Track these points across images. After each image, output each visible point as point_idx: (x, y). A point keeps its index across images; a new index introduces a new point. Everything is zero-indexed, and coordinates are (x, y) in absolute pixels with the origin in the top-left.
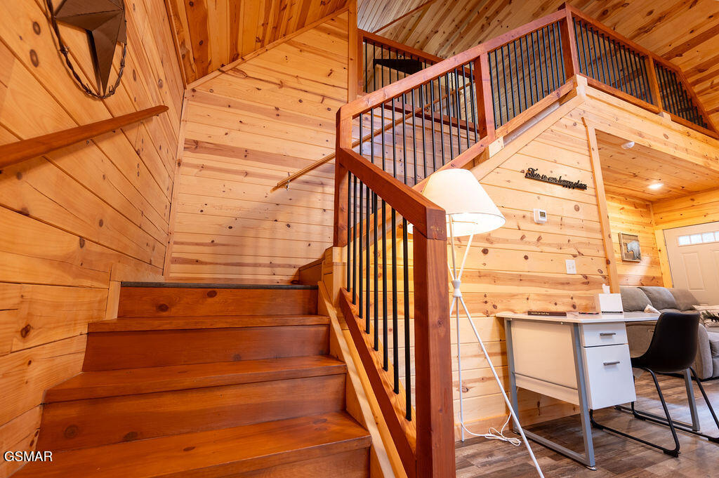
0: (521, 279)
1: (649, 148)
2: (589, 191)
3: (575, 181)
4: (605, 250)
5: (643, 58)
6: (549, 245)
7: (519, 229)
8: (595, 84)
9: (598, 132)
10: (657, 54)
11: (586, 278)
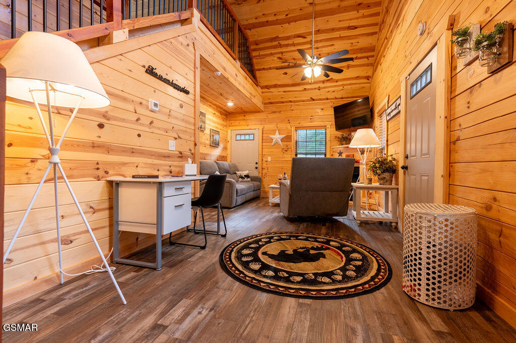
0: (133, 152)
1: (227, 79)
2: (191, 96)
3: (182, 86)
4: (195, 137)
5: (234, 20)
6: (159, 129)
7: (136, 113)
8: (205, 22)
9: (202, 58)
10: (241, 22)
11: (181, 153)
